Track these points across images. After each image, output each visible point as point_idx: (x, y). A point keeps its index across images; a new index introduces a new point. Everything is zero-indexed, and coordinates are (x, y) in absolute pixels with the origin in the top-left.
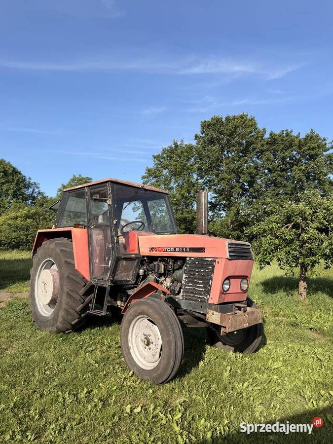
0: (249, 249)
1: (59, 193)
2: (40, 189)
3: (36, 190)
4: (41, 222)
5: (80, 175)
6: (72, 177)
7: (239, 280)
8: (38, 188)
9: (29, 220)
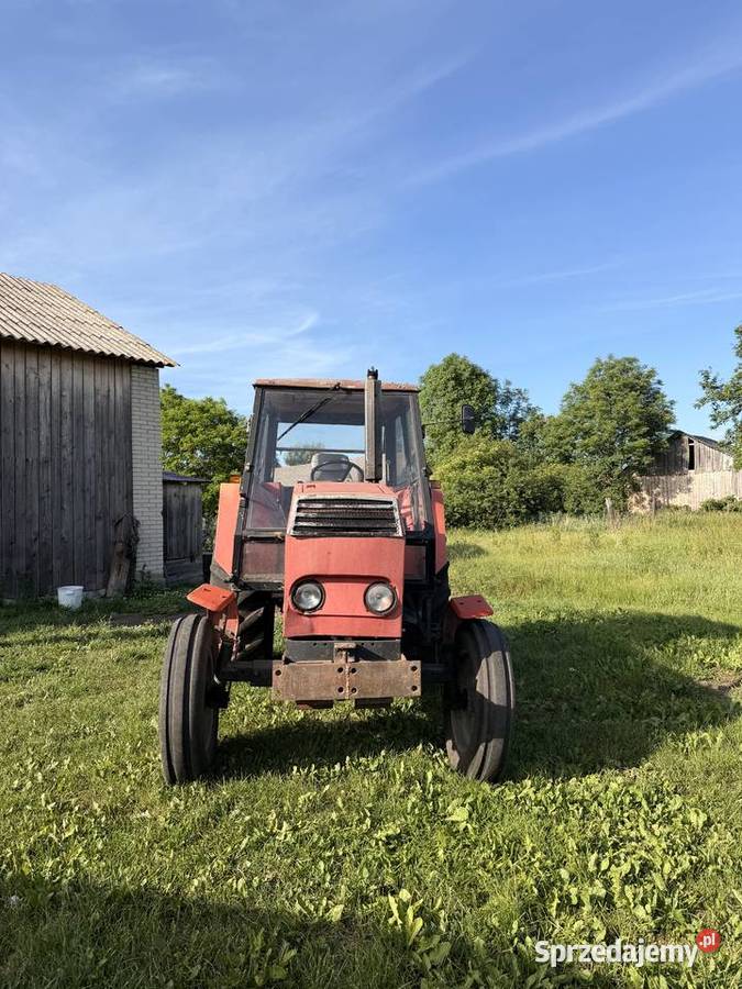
0: (392, 509)
1: (565, 403)
2: (530, 402)
3: (524, 405)
4: (511, 469)
5: (610, 357)
6: (592, 364)
7: (362, 587)
8: (526, 400)
9: (486, 469)
